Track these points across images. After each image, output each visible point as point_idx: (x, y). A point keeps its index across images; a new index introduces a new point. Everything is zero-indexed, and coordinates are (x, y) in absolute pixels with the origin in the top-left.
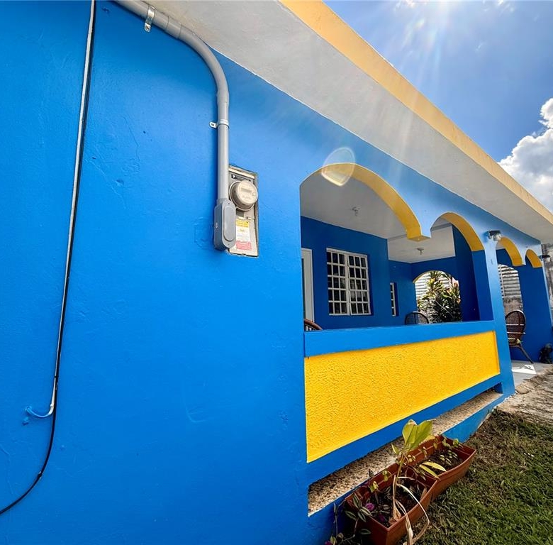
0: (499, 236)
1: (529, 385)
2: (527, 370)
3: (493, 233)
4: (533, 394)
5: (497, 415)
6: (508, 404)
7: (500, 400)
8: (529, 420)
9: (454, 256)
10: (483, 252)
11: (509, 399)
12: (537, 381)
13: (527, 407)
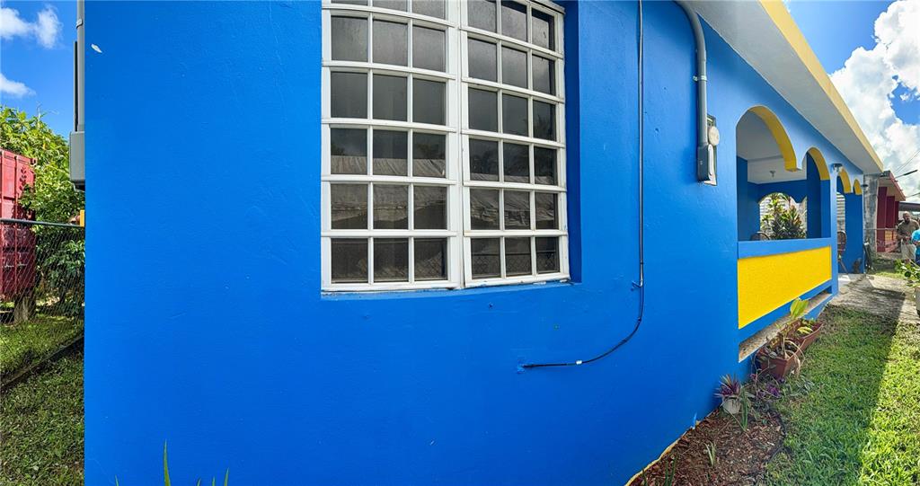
0: (841, 169)
1: (847, 288)
2: (845, 279)
3: (838, 165)
4: (850, 294)
5: (829, 308)
6: (836, 300)
7: (831, 298)
8: (849, 308)
9: (805, 178)
10: (829, 181)
11: (836, 297)
12: (852, 285)
13: (847, 301)
